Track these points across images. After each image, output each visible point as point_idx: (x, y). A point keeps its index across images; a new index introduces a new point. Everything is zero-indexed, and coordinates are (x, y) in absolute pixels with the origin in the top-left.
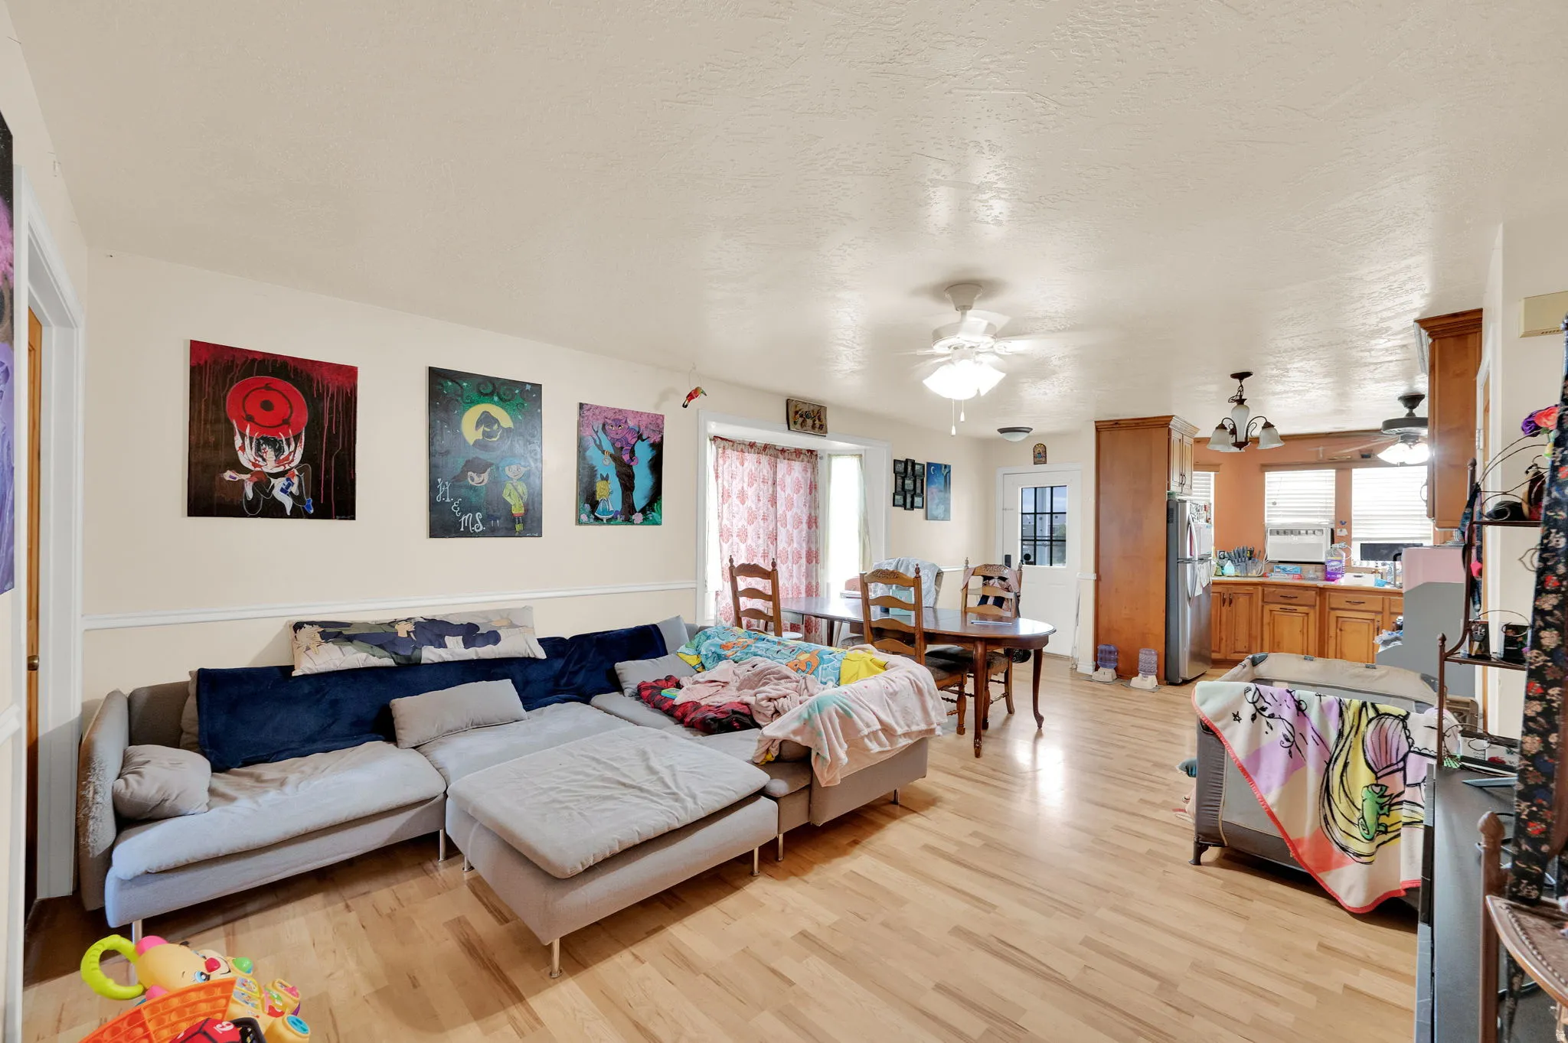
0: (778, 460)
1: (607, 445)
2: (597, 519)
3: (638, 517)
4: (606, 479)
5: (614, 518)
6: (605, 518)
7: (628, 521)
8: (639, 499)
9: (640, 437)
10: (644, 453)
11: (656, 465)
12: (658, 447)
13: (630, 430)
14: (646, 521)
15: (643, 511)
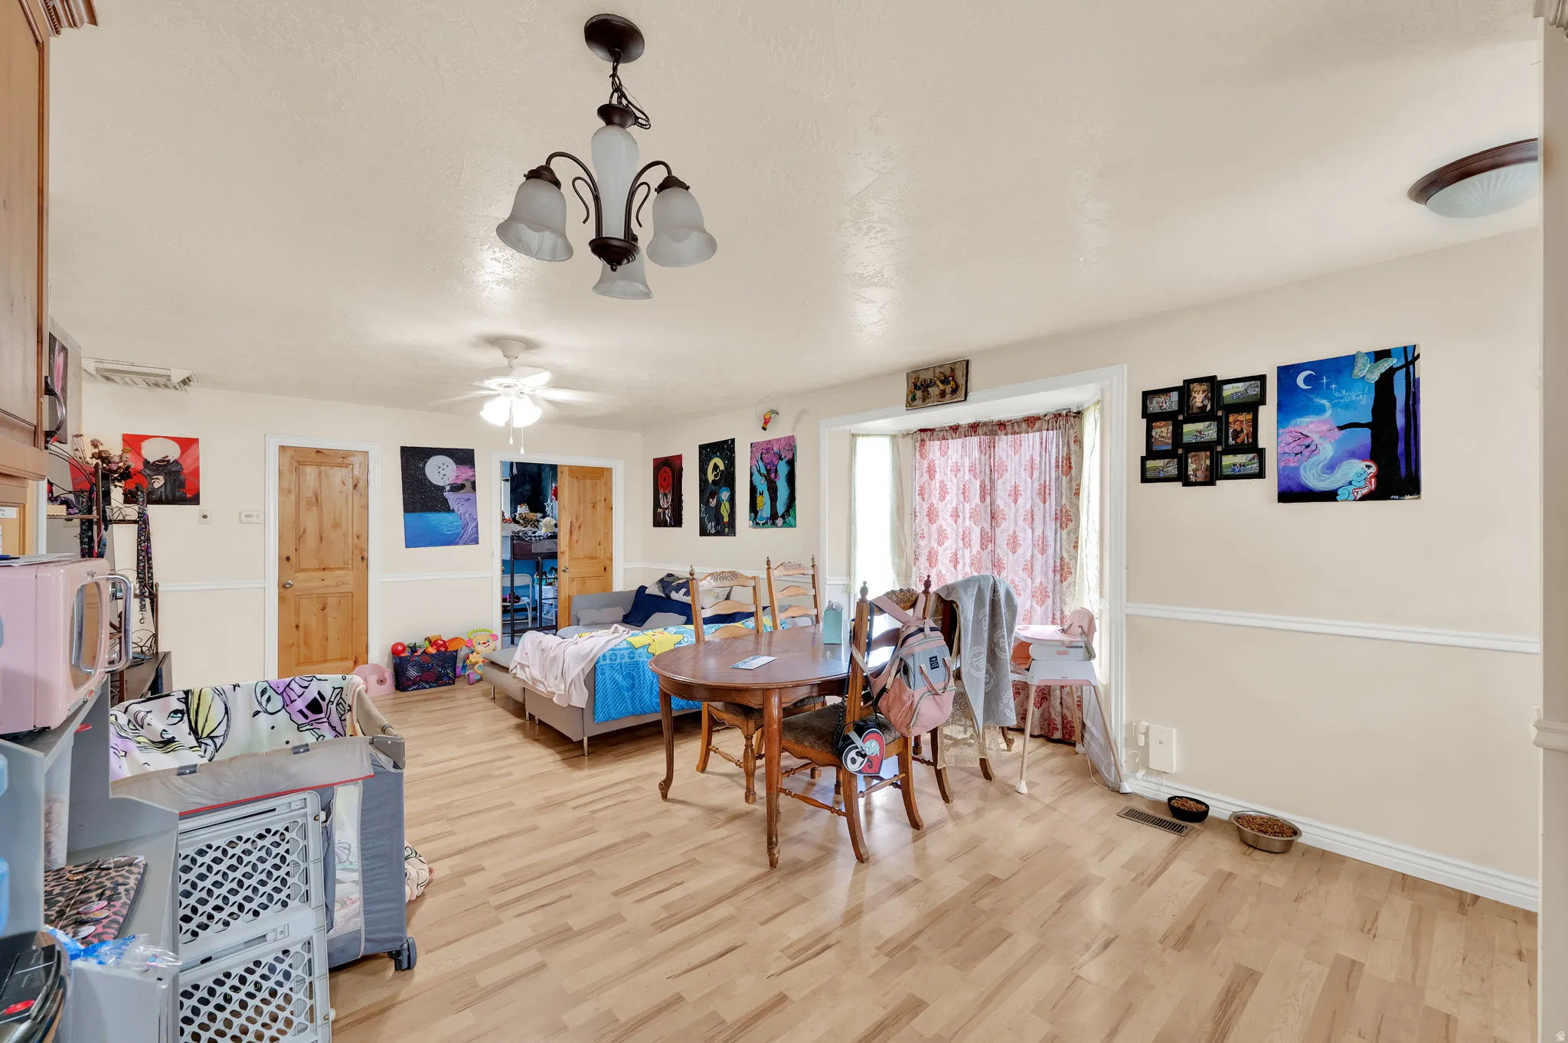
0: (997, 437)
1: (763, 471)
2: (757, 523)
3: (780, 521)
4: (761, 494)
5: (766, 523)
6: (761, 522)
7: (774, 524)
8: (781, 508)
9: (781, 458)
10: (783, 469)
11: (791, 478)
12: (791, 463)
13: (775, 454)
14: (785, 524)
15: (783, 516)
